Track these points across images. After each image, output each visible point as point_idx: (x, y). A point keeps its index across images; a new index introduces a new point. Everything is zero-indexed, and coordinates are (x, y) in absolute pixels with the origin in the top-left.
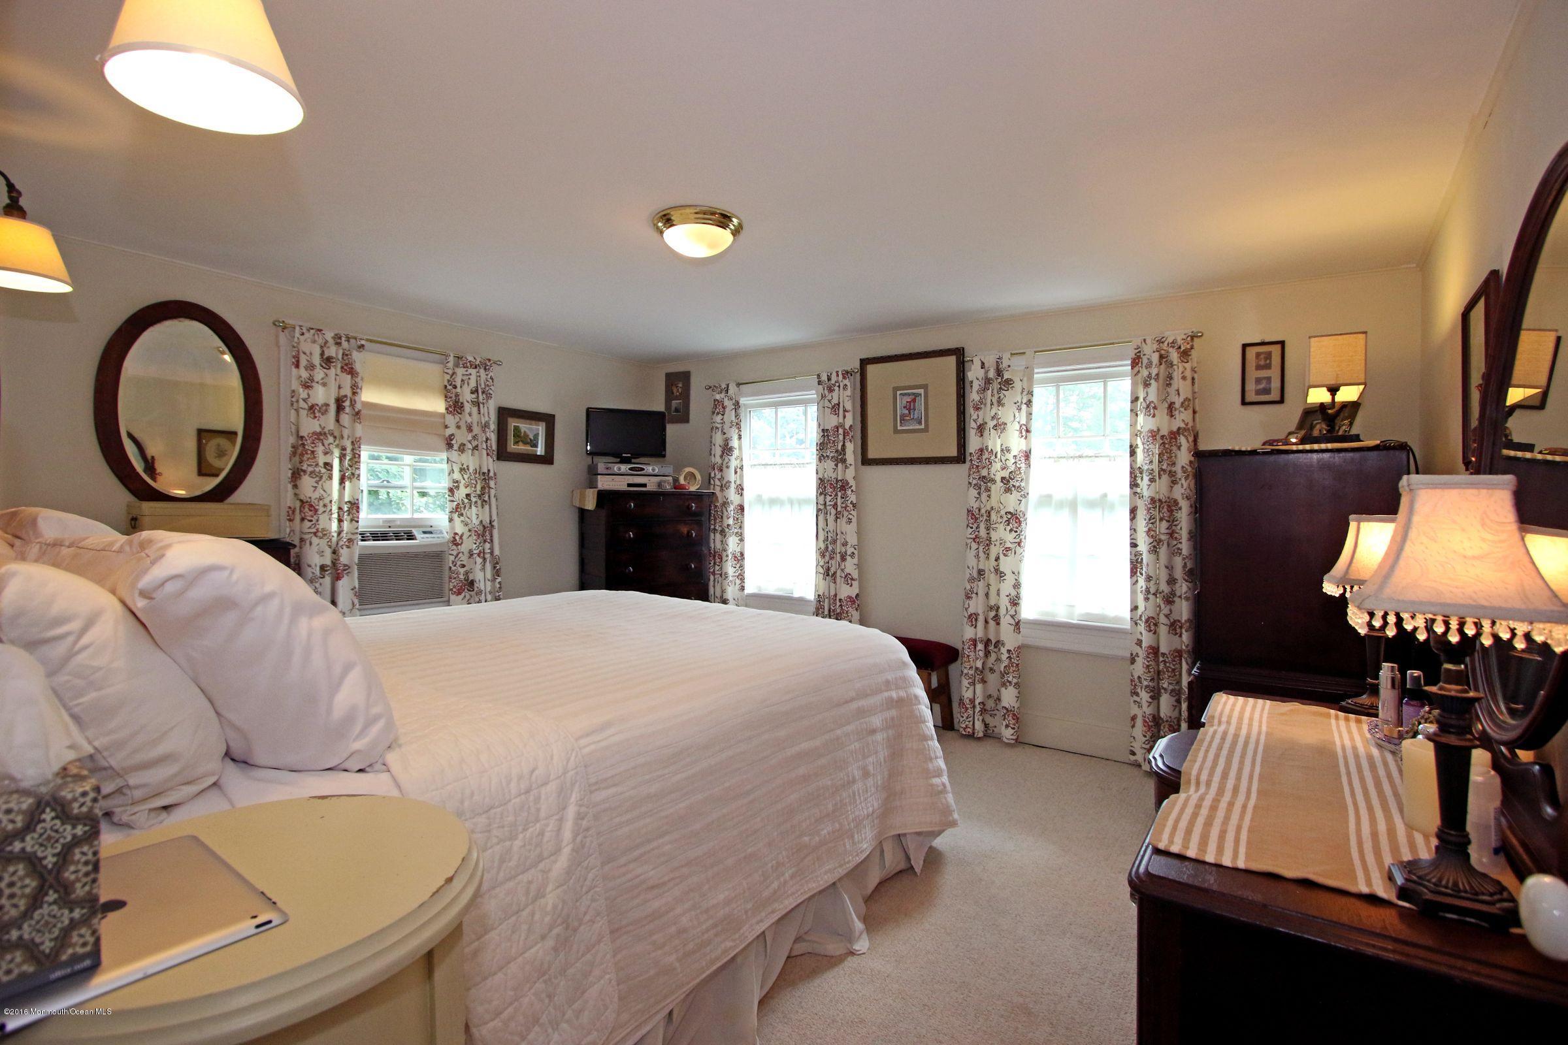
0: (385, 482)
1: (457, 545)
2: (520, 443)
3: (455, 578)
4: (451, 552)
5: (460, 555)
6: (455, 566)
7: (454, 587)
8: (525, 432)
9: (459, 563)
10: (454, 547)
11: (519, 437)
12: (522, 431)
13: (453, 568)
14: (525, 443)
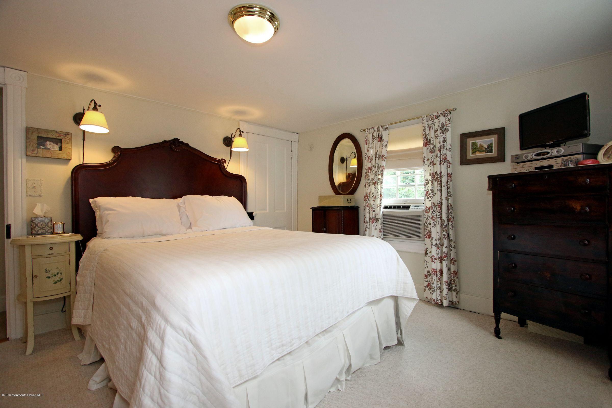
0: (408, 184)
1: (427, 213)
2: (477, 152)
3: (427, 230)
4: (425, 216)
5: (429, 218)
6: (426, 223)
7: (426, 234)
8: (480, 145)
9: (428, 222)
10: (426, 213)
11: (475, 148)
12: (478, 144)
13: (426, 224)
14: (480, 151)
